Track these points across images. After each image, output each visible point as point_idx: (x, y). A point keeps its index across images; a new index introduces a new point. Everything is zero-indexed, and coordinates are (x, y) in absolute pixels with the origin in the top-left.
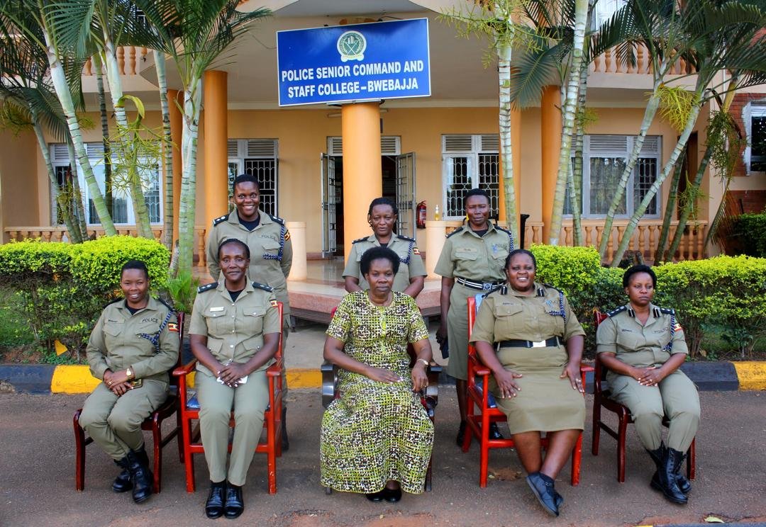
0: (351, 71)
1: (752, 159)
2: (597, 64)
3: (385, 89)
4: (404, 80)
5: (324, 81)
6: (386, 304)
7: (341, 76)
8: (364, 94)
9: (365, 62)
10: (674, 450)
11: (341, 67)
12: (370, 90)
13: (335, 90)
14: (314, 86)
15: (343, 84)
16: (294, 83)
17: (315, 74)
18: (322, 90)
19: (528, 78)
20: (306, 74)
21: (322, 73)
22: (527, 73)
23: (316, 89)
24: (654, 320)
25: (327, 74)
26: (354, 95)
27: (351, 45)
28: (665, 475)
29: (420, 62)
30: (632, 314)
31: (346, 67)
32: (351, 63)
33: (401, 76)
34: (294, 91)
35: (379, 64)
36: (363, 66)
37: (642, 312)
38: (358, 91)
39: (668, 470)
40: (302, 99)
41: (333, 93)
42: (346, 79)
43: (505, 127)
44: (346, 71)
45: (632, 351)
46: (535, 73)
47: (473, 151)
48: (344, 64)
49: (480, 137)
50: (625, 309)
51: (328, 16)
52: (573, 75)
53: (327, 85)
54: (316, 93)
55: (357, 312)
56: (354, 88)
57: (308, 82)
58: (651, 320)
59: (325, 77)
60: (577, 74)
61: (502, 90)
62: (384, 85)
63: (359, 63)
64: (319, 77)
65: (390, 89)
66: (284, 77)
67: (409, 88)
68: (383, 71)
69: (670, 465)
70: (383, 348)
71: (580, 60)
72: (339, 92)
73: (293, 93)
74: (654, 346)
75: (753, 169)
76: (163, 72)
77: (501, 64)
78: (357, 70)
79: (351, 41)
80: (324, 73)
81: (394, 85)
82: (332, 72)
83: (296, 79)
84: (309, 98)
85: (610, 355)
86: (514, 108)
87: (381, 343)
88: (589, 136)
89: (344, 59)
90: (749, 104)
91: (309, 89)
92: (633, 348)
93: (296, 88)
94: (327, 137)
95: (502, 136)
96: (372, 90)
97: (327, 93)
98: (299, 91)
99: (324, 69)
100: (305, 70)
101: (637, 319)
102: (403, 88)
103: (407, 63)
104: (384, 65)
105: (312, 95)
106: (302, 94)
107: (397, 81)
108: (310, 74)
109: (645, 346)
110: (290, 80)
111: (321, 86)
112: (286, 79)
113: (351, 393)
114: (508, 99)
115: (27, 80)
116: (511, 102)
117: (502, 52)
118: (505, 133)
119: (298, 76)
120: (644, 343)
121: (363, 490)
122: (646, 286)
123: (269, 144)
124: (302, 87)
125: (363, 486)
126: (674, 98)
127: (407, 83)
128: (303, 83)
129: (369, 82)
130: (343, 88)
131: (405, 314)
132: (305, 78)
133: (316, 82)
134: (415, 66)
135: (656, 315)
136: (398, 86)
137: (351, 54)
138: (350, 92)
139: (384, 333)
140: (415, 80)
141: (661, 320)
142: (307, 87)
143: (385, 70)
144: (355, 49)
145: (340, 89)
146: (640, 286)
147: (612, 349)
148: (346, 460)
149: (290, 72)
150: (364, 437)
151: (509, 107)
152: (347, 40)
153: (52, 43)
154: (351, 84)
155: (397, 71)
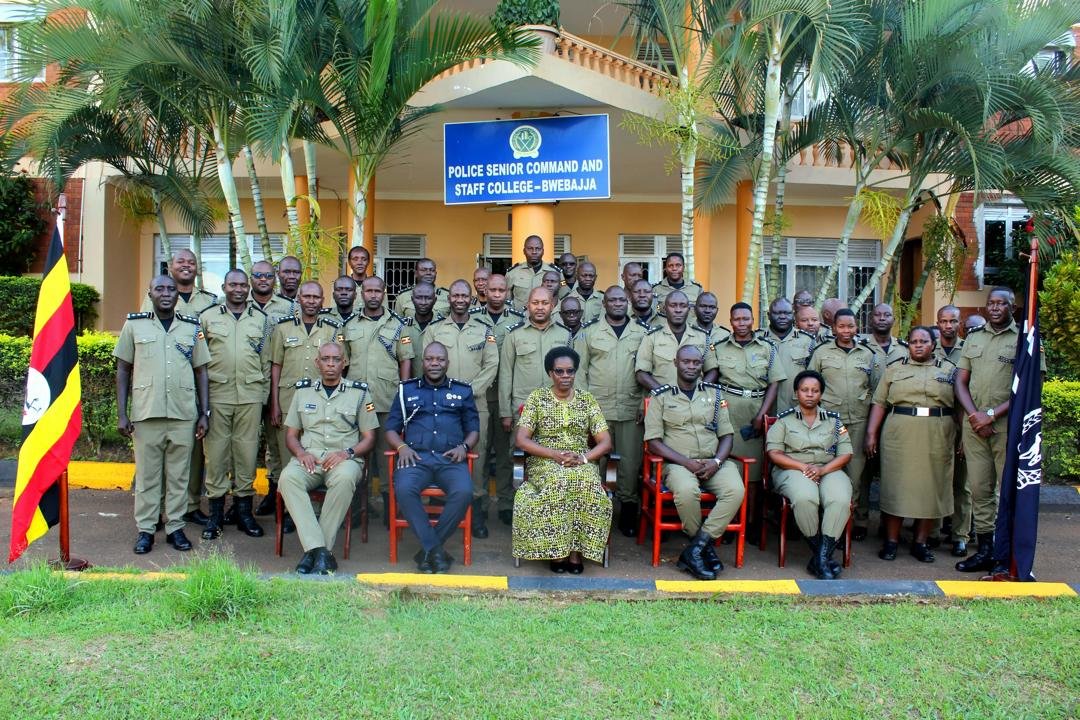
0: (524, 169)
1: (985, 270)
2: (803, 156)
3: (560, 189)
4: (582, 180)
5: (494, 179)
6: (568, 399)
7: (513, 173)
8: (538, 193)
9: (539, 159)
10: (827, 536)
11: (513, 165)
12: (544, 190)
13: (506, 188)
14: (483, 184)
15: (515, 183)
16: (462, 180)
17: (485, 171)
18: (492, 188)
19: (714, 182)
20: (475, 171)
21: (493, 170)
22: (713, 177)
23: (486, 187)
24: (820, 422)
25: (498, 172)
26: (526, 195)
27: (525, 141)
28: (819, 559)
29: (599, 161)
30: (799, 416)
31: (519, 164)
32: (524, 160)
33: (578, 176)
34: (462, 189)
35: (555, 163)
36: (537, 163)
37: (809, 414)
38: (531, 191)
39: (822, 554)
40: (471, 198)
41: (504, 192)
42: (518, 178)
43: (687, 235)
44: (519, 168)
45: (798, 452)
46: (721, 177)
47: (656, 255)
48: (516, 161)
49: (664, 238)
50: (794, 411)
51: (500, 108)
52: (762, 180)
53: (498, 184)
54: (485, 191)
55: (543, 405)
56: (527, 187)
57: (477, 180)
58: (818, 422)
59: (495, 174)
60: (766, 179)
61: (685, 197)
62: (560, 185)
63: (533, 160)
64: (489, 175)
65: (567, 189)
66: (450, 173)
67: (586, 188)
68: (559, 169)
69: (824, 551)
70: (566, 438)
71: (769, 165)
72: (510, 191)
73: (459, 190)
74: (817, 448)
75: (986, 282)
76: (312, 161)
77: (685, 170)
78: (531, 168)
79: (525, 136)
80: (495, 170)
81: (570, 186)
82: (503, 169)
83: (465, 176)
84: (477, 197)
85: (779, 452)
86: (698, 214)
87: (565, 433)
88: (794, 240)
89: (517, 155)
90: (982, 205)
91: (478, 187)
92: (798, 448)
93: (464, 186)
94: (484, 235)
95: (684, 244)
96: (547, 190)
97: (498, 192)
98: (467, 188)
99: (495, 166)
100: (474, 167)
101: (804, 421)
102: (580, 189)
103: (585, 162)
104: (560, 163)
105: (481, 193)
106: (470, 192)
107: (574, 181)
108: (480, 170)
109: (809, 448)
110: (458, 176)
111: (491, 184)
112: (453, 175)
113: (540, 473)
114: (691, 206)
115: (152, 164)
116: (694, 209)
117: (685, 158)
118: (687, 241)
119: (466, 172)
120: (808, 445)
121: (551, 556)
122: (812, 390)
123: (414, 241)
124: (470, 185)
125: (551, 553)
126: (876, 204)
127: (585, 184)
128: (471, 180)
129: (544, 182)
130: (515, 187)
131: (584, 409)
132: (474, 175)
133: (486, 179)
134: (594, 165)
135: (822, 418)
136: (575, 187)
137: (525, 150)
138: (523, 191)
139: (567, 424)
140: (593, 180)
141: (826, 423)
142: (475, 185)
143: (561, 169)
144: (529, 146)
145: (512, 188)
146: (807, 390)
147: (781, 448)
148: (537, 530)
149: (458, 167)
150: (552, 508)
151: (692, 215)
152: (520, 136)
153: (222, 138)
154: (523, 182)
155: (575, 170)
